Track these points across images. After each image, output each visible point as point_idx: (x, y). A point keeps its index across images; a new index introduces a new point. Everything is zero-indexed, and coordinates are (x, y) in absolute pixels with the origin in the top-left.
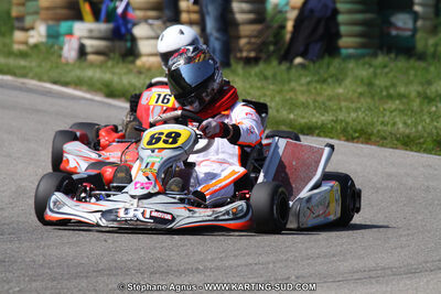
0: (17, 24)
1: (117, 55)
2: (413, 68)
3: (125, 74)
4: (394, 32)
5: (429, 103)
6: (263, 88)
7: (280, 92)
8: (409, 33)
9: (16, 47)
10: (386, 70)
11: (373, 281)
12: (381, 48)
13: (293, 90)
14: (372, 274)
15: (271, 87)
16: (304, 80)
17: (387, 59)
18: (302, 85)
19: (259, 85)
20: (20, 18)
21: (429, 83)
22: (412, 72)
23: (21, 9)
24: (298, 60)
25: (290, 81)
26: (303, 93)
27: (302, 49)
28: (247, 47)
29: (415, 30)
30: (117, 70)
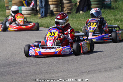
0: (7, 8)
1: (33, 15)
2: (111, 12)
3: (36, 19)
4: (105, 3)
5: (116, 21)
6: (73, 20)
7: (77, 21)
8: (109, 3)
9: (7, 14)
10: (104, 13)
11: (109, 71)
12: (102, 7)
13: (81, 20)
14: (108, 69)
15: (75, 20)
16: (83, 17)
17: (104, 10)
18: (83, 19)
19: (71, 19)
20: (7, 7)
21: (116, 16)
22: (111, 13)
23: (8, 4)
24: (81, 12)
25: (80, 18)
26: (83, 21)
27: (82, 9)
28: (67, 10)
29: (111, 2)
30: (34, 18)
